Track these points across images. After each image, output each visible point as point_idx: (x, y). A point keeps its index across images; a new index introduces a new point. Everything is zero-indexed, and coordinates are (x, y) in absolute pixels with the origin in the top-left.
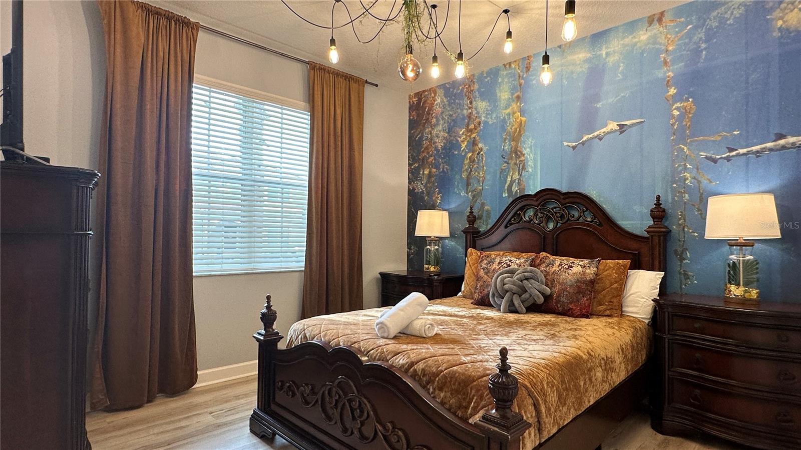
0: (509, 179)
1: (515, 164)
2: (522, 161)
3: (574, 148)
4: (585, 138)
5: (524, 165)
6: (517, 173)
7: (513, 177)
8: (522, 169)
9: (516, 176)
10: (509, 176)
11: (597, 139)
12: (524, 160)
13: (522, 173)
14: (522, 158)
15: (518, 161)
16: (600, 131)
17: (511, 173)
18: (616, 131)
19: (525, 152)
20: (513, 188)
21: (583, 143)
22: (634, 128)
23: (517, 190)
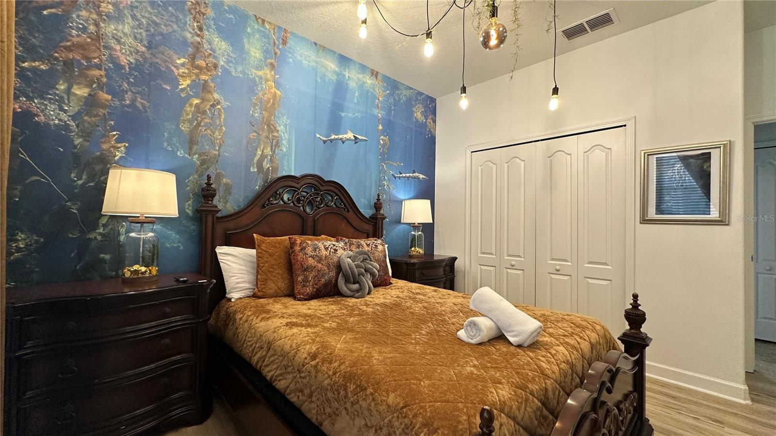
0: (259, 152)
1: (267, 137)
2: (276, 137)
3: (325, 142)
4: (333, 137)
5: (278, 142)
6: (269, 149)
7: (265, 151)
8: (276, 146)
9: (268, 151)
10: (259, 150)
11: (340, 141)
12: (278, 137)
13: (275, 149)
14: (276, 134)
15: (271, 136)
16: (343, 136)
17: (262, 146)
18: (352, 140)
19: (279, 128)
20: (264, 163)
21: (331, 141)
22: (362, 143)
23: (269, 167)
